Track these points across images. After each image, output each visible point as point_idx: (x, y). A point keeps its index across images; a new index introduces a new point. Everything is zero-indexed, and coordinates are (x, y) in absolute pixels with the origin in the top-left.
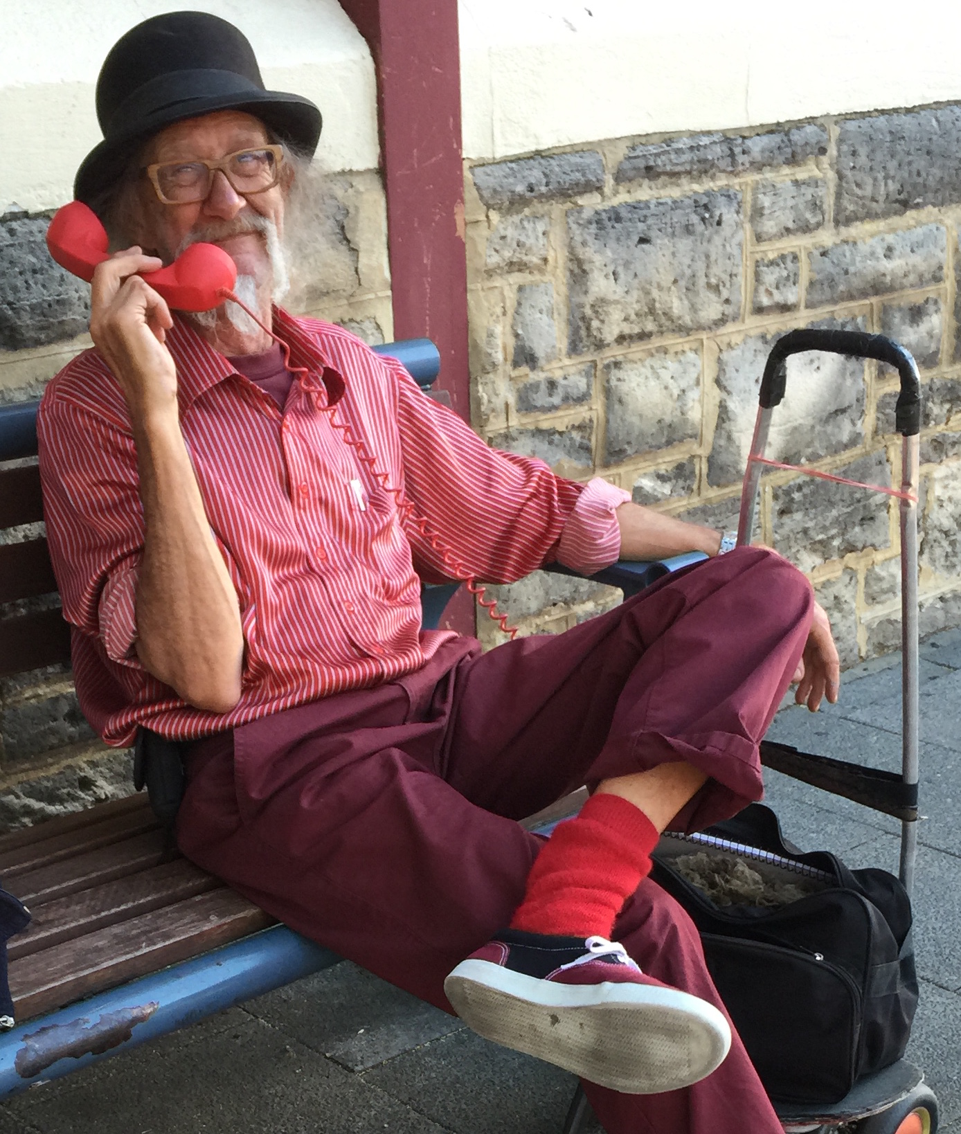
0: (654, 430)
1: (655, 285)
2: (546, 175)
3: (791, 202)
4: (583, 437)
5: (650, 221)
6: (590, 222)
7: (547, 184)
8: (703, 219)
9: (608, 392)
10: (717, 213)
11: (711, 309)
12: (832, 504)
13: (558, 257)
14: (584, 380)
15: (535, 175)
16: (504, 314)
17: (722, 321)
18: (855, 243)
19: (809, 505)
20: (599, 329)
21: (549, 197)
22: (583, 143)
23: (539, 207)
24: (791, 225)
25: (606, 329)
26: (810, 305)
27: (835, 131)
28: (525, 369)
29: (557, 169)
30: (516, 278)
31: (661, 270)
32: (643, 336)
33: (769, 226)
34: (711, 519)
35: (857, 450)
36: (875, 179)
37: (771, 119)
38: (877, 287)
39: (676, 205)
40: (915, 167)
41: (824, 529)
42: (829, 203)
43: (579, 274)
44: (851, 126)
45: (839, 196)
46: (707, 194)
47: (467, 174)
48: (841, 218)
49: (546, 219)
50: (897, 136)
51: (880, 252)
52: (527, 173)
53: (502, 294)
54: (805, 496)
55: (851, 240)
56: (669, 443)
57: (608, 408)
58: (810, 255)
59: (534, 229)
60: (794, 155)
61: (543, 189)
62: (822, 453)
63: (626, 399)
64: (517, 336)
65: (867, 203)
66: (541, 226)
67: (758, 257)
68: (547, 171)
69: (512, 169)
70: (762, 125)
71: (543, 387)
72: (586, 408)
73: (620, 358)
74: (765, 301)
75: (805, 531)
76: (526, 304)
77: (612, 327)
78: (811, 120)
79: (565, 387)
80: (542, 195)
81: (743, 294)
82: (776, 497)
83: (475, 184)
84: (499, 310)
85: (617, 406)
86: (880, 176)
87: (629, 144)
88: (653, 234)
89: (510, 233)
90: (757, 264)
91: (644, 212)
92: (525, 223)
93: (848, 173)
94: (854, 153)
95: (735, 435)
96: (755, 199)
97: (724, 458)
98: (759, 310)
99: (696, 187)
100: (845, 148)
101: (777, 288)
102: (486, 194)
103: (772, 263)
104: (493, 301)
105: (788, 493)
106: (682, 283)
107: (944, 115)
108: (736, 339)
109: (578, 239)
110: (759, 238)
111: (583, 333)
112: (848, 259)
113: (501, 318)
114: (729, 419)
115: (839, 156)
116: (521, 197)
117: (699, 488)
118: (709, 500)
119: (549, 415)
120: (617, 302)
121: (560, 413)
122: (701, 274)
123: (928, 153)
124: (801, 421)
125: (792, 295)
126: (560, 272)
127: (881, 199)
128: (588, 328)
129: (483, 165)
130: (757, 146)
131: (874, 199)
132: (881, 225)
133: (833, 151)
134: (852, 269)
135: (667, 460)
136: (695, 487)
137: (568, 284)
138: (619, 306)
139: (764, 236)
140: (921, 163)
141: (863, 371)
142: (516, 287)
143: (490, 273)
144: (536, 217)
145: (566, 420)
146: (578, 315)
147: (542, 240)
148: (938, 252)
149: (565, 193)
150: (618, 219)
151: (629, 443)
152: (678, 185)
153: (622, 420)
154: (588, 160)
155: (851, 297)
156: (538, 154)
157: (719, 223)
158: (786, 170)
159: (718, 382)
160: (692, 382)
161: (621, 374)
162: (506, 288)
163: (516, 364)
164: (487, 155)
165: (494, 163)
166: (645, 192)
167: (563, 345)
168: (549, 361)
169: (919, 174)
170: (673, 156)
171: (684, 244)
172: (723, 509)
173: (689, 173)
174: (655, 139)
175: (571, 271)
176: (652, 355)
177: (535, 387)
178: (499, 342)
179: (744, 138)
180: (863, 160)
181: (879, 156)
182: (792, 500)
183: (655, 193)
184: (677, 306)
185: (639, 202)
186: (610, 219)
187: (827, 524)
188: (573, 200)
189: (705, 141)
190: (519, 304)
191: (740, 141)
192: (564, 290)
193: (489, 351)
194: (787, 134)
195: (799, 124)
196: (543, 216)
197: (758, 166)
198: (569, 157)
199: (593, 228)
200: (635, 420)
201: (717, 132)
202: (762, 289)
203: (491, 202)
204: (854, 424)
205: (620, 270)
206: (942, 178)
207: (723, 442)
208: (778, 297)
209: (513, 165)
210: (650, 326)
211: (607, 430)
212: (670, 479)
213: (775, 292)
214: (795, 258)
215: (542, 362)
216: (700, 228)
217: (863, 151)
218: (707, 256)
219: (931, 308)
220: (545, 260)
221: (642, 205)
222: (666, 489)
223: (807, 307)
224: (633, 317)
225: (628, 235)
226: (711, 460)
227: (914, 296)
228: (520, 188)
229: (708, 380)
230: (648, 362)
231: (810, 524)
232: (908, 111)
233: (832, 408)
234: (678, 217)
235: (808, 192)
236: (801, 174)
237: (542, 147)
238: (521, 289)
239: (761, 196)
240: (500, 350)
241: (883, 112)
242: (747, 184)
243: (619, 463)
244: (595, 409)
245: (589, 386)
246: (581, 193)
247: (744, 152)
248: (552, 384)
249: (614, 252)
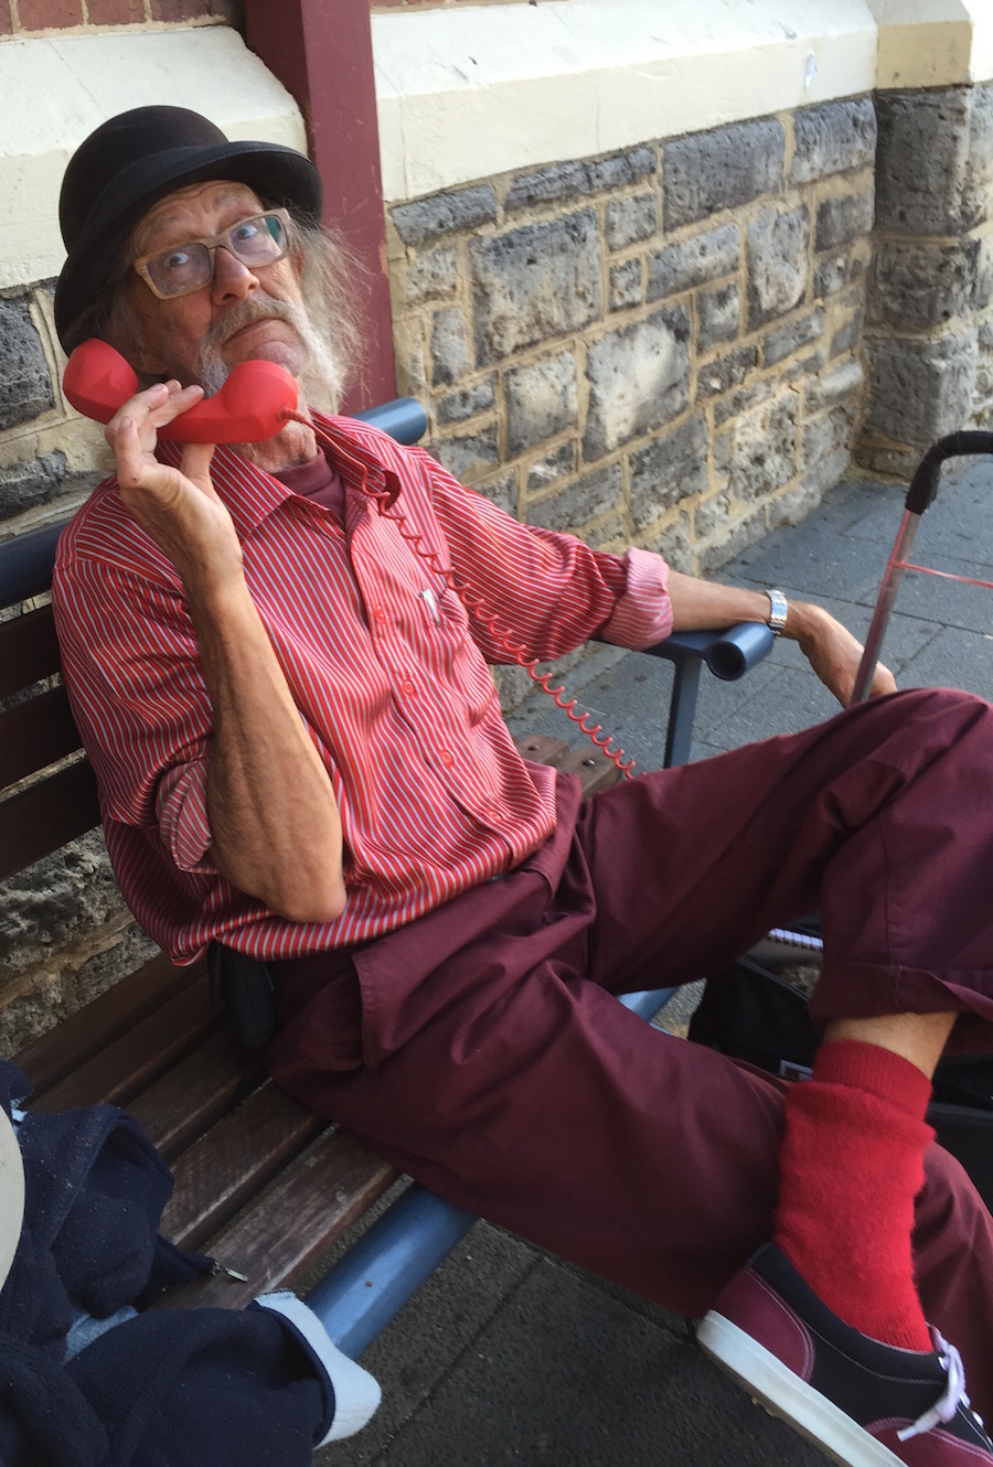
0: (544, 423)
1: (540, 298)
2: (451, 211)
3: (634, 217)
4: (489, 438)
5: (535, 244)
6: (489, 250)
7: (454, 220)
8: (573, 238)
9: (508, 396)
10: (583, 231)
11: (580, 315)
12: (670, 462)
13: (464, 282)
14: (489, 389)
15: (443, 212)
16: (424, 339)
17: (588, 322)
18: (679, 246)
19: (656, 465)
20: (500, 344)
21: (456, 230)
22: (478, 180)
23: (448, 241)
24: (634, 236)
25: (505, 342)
26: (649, 301)
27: (660, 153)
28: (442, 386)
29: (460, 205)
30: (431, 306)
31: (545, 286)
32: (533, 344)
33: (619, 238)
34: (587, 490)
35: (685, 415)
36: (691, 191)
37: (614, 146)
38: (696, 280)
39: (553, 227)
40: (718, 177)
41: (667, 483)
42: (659, 212)
43: (482, 296)
44: (671, 147)
45: (665, 207)
46: (575, 215)
47: (387, 216)
48: (668, 226)
49: (454, 251)
50: (704, 154)
51: (697, 251)
52: (435, 210)
53: (421, 322)
54: (652, 459)
55: (675, 243)
56: (555, 432)
57: (509, 410)
58: (648, 259)
59: (445, 261)
60: (634, 175)
61: (451, 224)
62: (662, 421)
63: (525, 401)
64: (435, 357)
65: (686, 210)
66: (449, 257)
67: (611, 265)
68: (452, 208)
69: (423, 208)
70: (609, 152)
71: (458, 399)
72: (492, 412)
73: (516, 366)
74: (619, 302)
75: (654, 488)
76: (440, 328)
77: (512, 337)
78: (643, 145)
79: (475, 397)
80: (450, 230)
81: (602, 302)
82: (631, 463)
83: (395, 225)
84: (419, 337)
85: (516, 408)
86: (695, 188)
87: (512, 176)
88: (538, 255)
89: (427, 266)
90: (611, 271)
91: (531, 236)
92: (437, 256)
93: (672, 188)
94: (676, 171)
95: (602, 417)
96: (607, 215)
97: (595, 438)
98: (614, 309)
99: (565, 210)
100: (668, 167)
101: (627, 289)
102: (405, 233)
103: (623, 269)
104: (414, 329)
105: (639, 458)
106: (560, 295)
107: (733, 132)
108: (598, 336)
109: (480, 265)
110: (612, 249)
111: (487, 348)
112: (675, 261)
113: (422, 343)
114: (597, 404)
115: (665, 174)
116: (433, 233)
117: (577, 466)
118: (584, 475)
119: (464, 424)
120: (514, 318)
121: (473, 420)
122: (572, 285)
123: (726, 165)
124: (647, 398)
125: (638, 294)
126: (466, 296)
127: (695, 206)
128: (491, 344)
129: (398, 206)
130: (608, 169)
131: (691, 208)
132: (694, 228)
133: (659, 170)
134: (679, 268)
135: (552, 449)
136: (573, 466)
137: (474, 306)
138: (515, 321)
139: (616, 247)
140: (721, 176)
141: (687, 350)
142: (431, 314)
143: (410, 305)
144: (445, 250)
145: (477, 426)
146: (483, 333)
147: (452, 270)
148: (736, 248)
149: (468, 226)
150: (511, 245)
151: (525, 438)
152: (551, 210)
153: (521, 419)
154: (484, 195)
155: (677, 290)
156: (442, 192)
157: (584, 240)
158: (628, 189)
159: (587, 375)
160: (571, 378)
161: (518, 379)
162: (424, 315)
163: (435, 383)
164: (402, 197)
165: (408, 204)
166: (528, 219)
167: (471, 360)
168: (461, 375)
169: (720, 184)
170: (547, 185)
171: (560, 260)
172: (595, 480)
173: (559, 198)
174: (532, 171)
175: (475, 295)
176: (539, 359)
177: (451, 401)
178: (421, 365)
179: (596, 163)
180: (682, 176)
181: (694, 171)
182: (643, 464)
183: (535, 218)
184: (557, 315)
185: (525, 228)
186: (504, 245)
187: (669, 479)
188: (474, 231)
189: (570, 169)
190: (436, 329)
191: (593, 166)
192: (470, 311)
193: (415, 375)
194: (626, 157)
195: (634, 149)
196: (450, 248)
197: (608, 188)
198: (467, 193)
199: (492, 256)
200: (530, 417)
201: (576, 161)
202: (616, 292)
203: (409, 240)
204: (683, 394)
205: (515, 290)
206: (735, 186)
207: (593, 425)
208: (628, 298)
209: (423, 204)
210: (537, 335)
211: (509, 429)
212: (556, 462)
213: (625, 293)
214: (638, 262)
215: (456, 378)
216: (571, 246)
217: (682, 168)
218: (576, 269)
219: (732, 292)
220: (454, 287)
221: (527, 231)
222: (553, 472)
223: (647, 302)
224: (525, 328)
225: (520, 260)
226: (585, 441)
227: (719, 284)
228: (433, 225)
229: (580, 375)
230: (538, 365)
231: (657, 482)
232: (708, 131)
233: (668, 384)
234: (555, 239)
235: (645, 206)
236: (640, 191)
237: (446, 186)
238: (436, 315)
239: (612, 213)
240: (423, 372)
241: (691, 134)
242: (601, 204)
243: (518, 455)
244: (497, 415)
245: (493, 393)
246: (480, 225)
247: (598, 176)
248: (465, 396)
249: (509, 274)
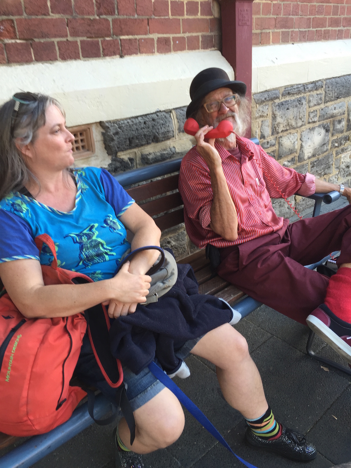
0: (288, 151)
1: (289, 119)
2: (268, 96)
3: (316, 99)
4: (273, 154)
5: (289, 105)
6: (277, 106)
7: (269, 97)
8: (299, 104)
9: (279, 143)
10: (302, 102)
11: (300, 123)
12: (322, 165)
13: (270, 114)
14: (274, 141)
15: (266, 96)
16: (259, 127)
17: (302, 126)
18: (328, 107)
19: (318, 165)
20: (278, 130)
21: (269, 100)
22: (275, 88)
23: (266, 103)
24: (316, 104)
25: (279, 129)
26: (319, 121)
27: (325, 82)
28: (262, 139)
29: (271, 94)
30: (261, 119)
31: (291, 115)
32: (286, 130)
33: (312, 104)
34: (298, 170)
35: (327, 152)
36: (333, 93)
37: (312, 81)
38: (332, 116)
39: (294, 101)
40: (340, 89)
41: (321, 170)
42: (323, 98)
43: (274, 117)
44: (328, 81)
45: (325, 97)
46: (300, 98)
47: (252, 96)
48: (326, 102)
49: (268, 105)
50: (337, 83)
51: (333, 109)
52: (264, 95)
53: (258, 123)
54: (317, 163)
55: (327, 106)
56: (291, 154)
57: (279, 147)
58: (319, 110)
59: (266, 108)
60: (317, 88)
61: (268, 99)
62: (320, 153)
63: (283, 145)
64: (261, 132)
65: (331, 98)
66: (267, 107)
67: (309, 111)
68: (269, 95)
69: (261, 95)
70: (310, 82)
71: (266, 143)
72: (275, 147)
73: (282, 136)
74: (311, 121)
75: (317, 171)
76: (263, 125)
77: (281, 128)
78: (320, 80)
79: (270, 143)
80: (267, 100)
81: (306, 119)
82: (311, 164)
83: (254, 99)
84: (258, 127)
85: (281, 146)
86: (334, 92)
87: (284, 87)
88: (289, 107)
89: (261, 109)
90: (309, 113)
91: (288, 103)
92: (264, 107)
93: (327, 92)
94: (328, 87)
95: (304, 151)
96: (309, 98)
97: (301, 156)
98: (309, 123)
99: (298, 96)
100: (327, 86)
101: (313, 118)
102: (256, 101)
103: (312, 112)
104: (256, 125)
105: (313, 163)
106: (295, 118)
107: (346, 78)
108: (304, 130)
109: (274, 110)
110: (309, 107)
111: (275, 130)
112: (327, 111)
113: (258, 128)
114: (302, 147)
115: (325, 88)
116: (263, 101)
117: (296, 163)
118: (298, 166)
119: (267, 149)
120: (282, 123)
121: (269, 149)
122: (298, 115)
123: (343, 86)
124: (317, 147)
125: (316, 119)
126: (270, 117)
127: (333, 97)
128: (276, 129)
129: (255, 94)
130: (310, 86)
131: (332, 97)
132: (333, 102)
133: (324, 87)
134: (328, 113)
135: (290, 158)
136: (295, 163)
137: (272, 120)
138: (282, 124)
139: (310, 106)
140: (341, 89)
141: (329, 135)
142: (261, 121)
143: (256, 118)
144: (266, 105)
145: (270, 150)
146: (274, 126)
147: (267, 110)
148: (345, 109)
149: (272, 99)
150: (283, 105)
151: (283, 154)
152: (294, 96)
153: (282, 149)
154: (277, 92)
155: (327, 119)
156: (266, 91)
157: (302, 104)
158: (315, 92)
159: (300, 139)
160: (296, 140)
161: (282, 139)
162: (259, 121)
163: (261, 138)
164: (256, 92)
165: (257, 94)
166: (288, 98)
167: (270, 133)
168: (267, 137)
169: (341, 91)
170: (293, 90)
171: (295, 109)
172: (301, 167)
173: (296, 93)
174: (289, 86)
175: (273, 117)
176: (288, 134)
177: (264, 143)
178: (258, 134)
179: (307, 85)
180: (330, 89)
181: (333, 87)
182: (314, 164)
183: (290, 98)
184: (294, 123)
185: (287, 100)
186: (281, 105)
187: (321, 169)
188: (273, 101)
189: (300, 86)
190: (262, 125)
191: (306, 86)
192: (271, 121)
193: (256, 136)
194: (315, 83)
195: (317, 81)
196: (267, 105)
197: (310, 91)
198: (272, 91)
199: (278, 107)
200: (285, 149)
201: (302, 84)
202: (310, 118)
203: (257, 102)
204: (327, 147)
205: (283, 116)
206: (345, 92)
207: (301, 153)
208: (313, 120)
209: (261, 94)
210: (288, 128)
211: (279, 152)
212: (290, 162)
213: (312, 119)
214: (316, 111)
215: (266, 138)
216: (299, 105)
217: (330, 87)
218: (299, 112)
219: (343, 120)
220: (267, 115)
221: (287, 101)
222: (290, 164)
223: (318, 122)
224: (285, 126)
225: (285, 108)
226: (298, 157)
227: (339, 118)
228: (263, 99)
229: (299, 139)
230: (287, 136)
231: (318, 169)
232: (338, 77)
233: (323, 144)
234: (295, 103)
235: (319, 96)
236: (318, 92)
237: (267, 89)
238: (262, 121)
239: (310, 98)
240: (258, 135)
241: (334, 78)
242: (307, 95)
243: (281, 159)
244: (276, 147)
245: (275, 142)
246: (275, 99)
247: (307, 88)
248: (268, 142)
249: (282, 112)
